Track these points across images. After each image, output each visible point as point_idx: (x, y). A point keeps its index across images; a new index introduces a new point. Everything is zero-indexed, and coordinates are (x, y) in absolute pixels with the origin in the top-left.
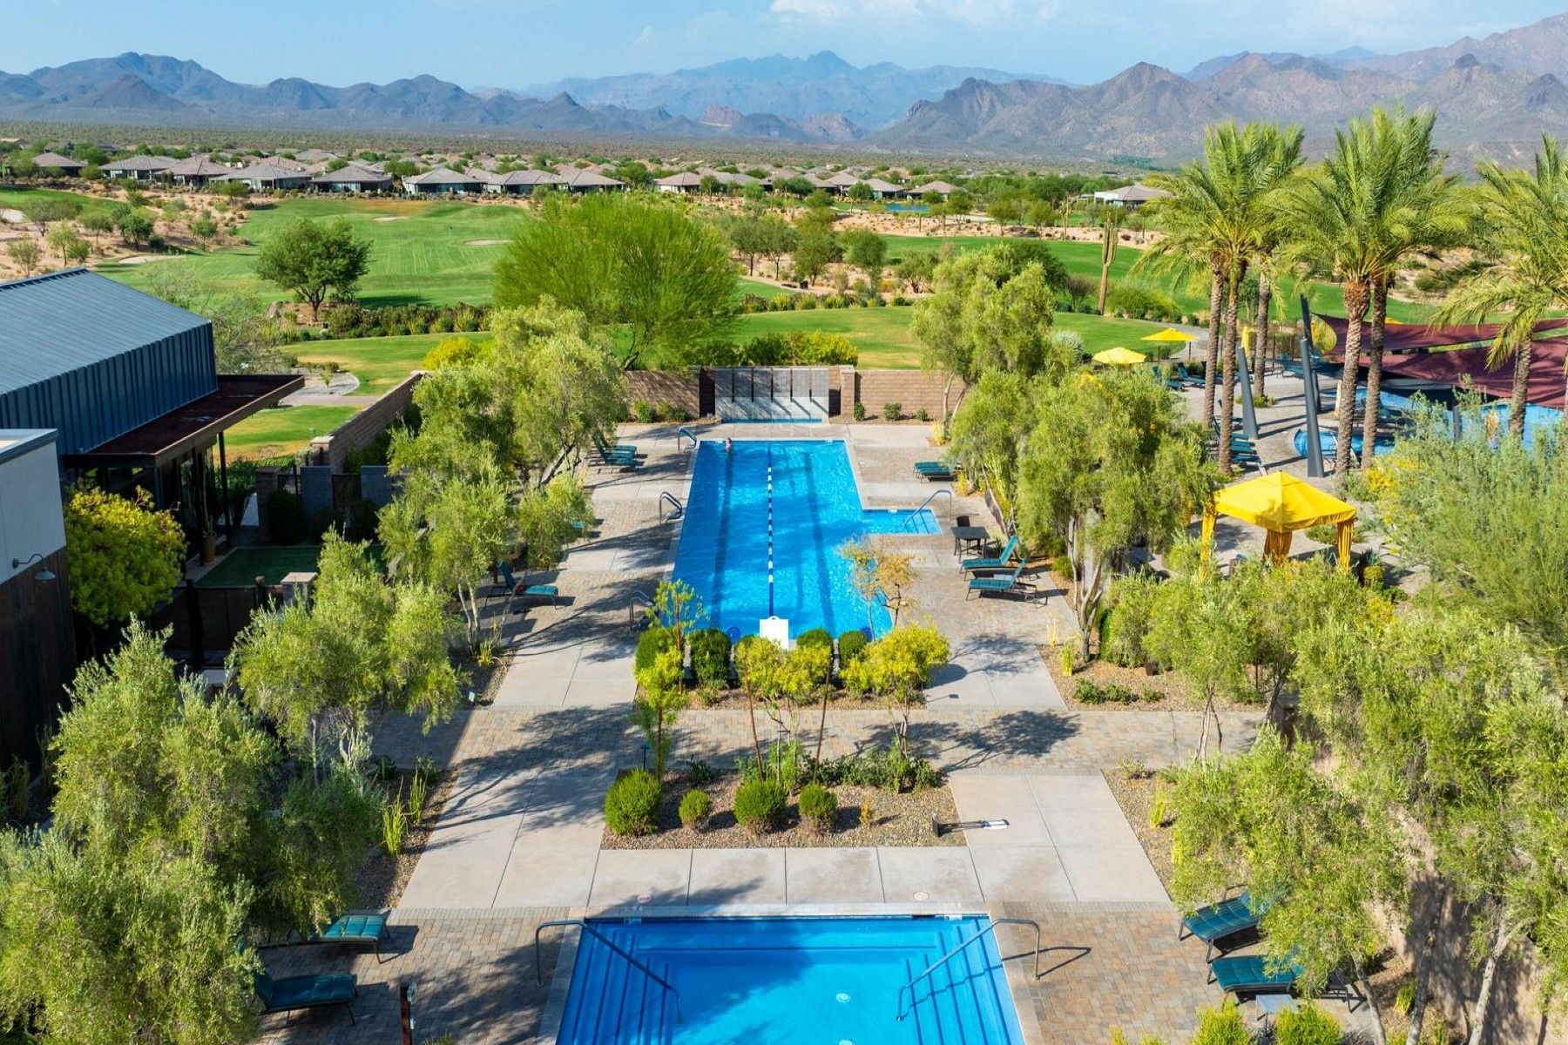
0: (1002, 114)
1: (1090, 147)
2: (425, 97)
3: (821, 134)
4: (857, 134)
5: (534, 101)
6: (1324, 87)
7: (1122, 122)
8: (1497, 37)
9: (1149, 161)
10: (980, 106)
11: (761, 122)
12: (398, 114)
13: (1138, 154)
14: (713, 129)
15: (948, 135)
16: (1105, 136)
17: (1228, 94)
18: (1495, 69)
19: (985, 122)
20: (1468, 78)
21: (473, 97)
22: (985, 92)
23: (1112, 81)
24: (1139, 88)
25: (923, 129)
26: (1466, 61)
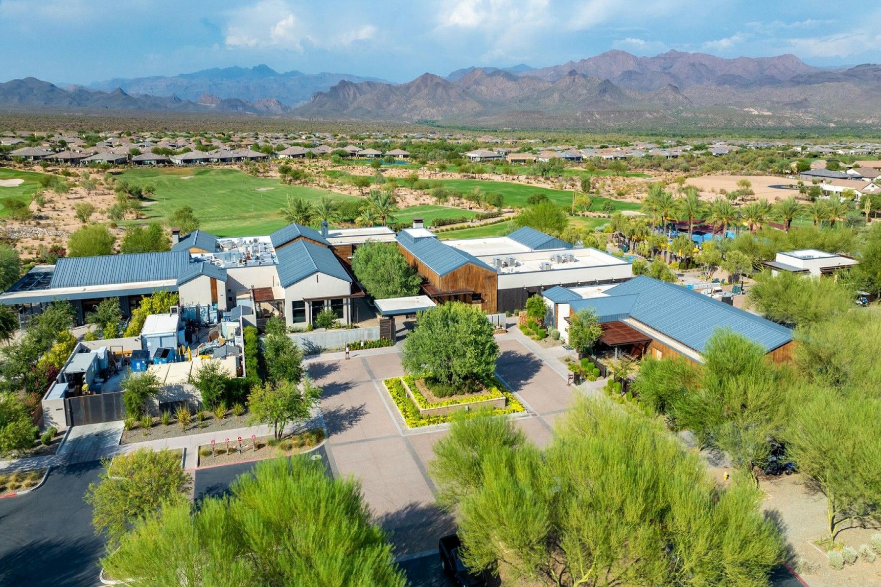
0: (360, 99)
1: (405, 115)
2: (32, 89)
3: (265, 109)
4: (285, 109)
5: (100, 92)
6: (511, 84)
7: (419, 103)
8: (583, 61)
9: (434, 122)
10: (348, 94)
11: (232, 103)
12: (16, 100)
13: (428, 118)
14: (206, 107)
15: (334, 110)
16: (412, 110)
17: (467, 88)
18: (584, 76)
19: (352, 103)
20: (574, 81)
21: (62, 90)
22: (351, 87)
23: (413, 82)
24: (426, 86)
25: (321, 107)
26: (572, 73)
